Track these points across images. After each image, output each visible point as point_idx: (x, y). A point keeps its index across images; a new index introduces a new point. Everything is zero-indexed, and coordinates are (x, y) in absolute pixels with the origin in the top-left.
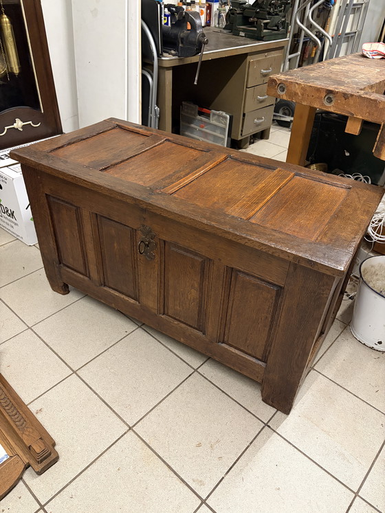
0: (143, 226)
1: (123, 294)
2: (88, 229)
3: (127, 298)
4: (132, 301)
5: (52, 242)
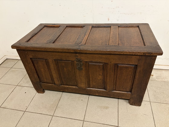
0: (77, 59)
1: (70, 85)
2: (52, 66)
3: (72, 87)
4: (74, 87)
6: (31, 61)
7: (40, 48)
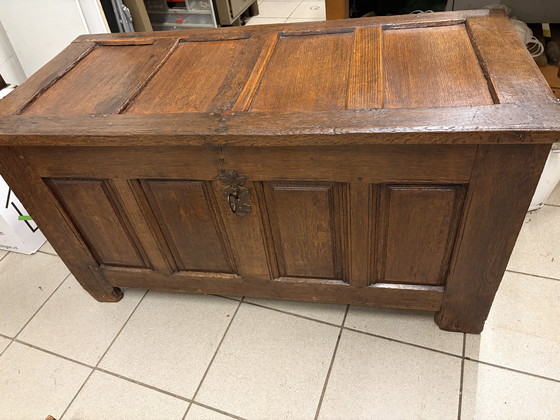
0: (223, 171)
1: (210, 271)
2: (131, 204)
3: (218, 276)
4: (228, 276)
5: (77, 242)
6: (46, 189)
7: (67, 137)
